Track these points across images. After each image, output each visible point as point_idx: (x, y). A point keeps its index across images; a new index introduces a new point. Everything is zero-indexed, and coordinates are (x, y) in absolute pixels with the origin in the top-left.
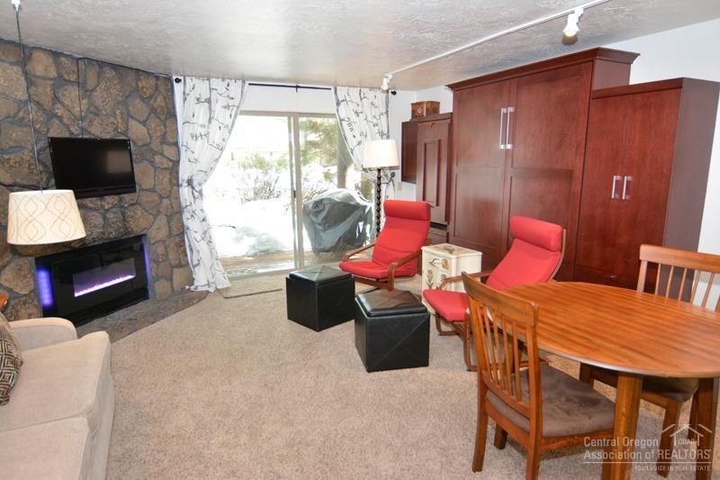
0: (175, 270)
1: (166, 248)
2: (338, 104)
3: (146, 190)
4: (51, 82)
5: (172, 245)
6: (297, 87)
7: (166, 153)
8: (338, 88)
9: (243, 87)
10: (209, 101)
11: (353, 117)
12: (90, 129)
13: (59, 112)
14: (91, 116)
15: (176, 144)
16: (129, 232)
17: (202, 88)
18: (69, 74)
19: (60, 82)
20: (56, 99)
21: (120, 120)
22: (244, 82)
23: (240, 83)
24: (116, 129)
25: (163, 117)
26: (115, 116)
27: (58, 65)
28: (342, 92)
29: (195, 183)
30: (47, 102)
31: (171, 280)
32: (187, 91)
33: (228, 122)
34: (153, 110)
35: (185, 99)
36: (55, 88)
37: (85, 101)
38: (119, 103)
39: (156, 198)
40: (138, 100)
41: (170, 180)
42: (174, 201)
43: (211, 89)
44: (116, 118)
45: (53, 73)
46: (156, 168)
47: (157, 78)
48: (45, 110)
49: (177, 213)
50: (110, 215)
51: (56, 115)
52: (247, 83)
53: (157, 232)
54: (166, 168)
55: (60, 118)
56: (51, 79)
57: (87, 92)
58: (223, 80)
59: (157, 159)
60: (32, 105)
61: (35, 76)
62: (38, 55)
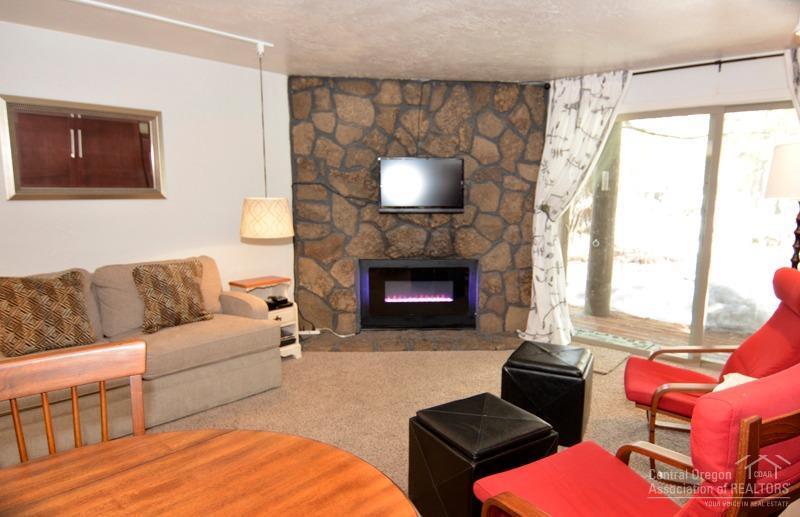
0: (511, 308)
1: (503, 281)
3: (487, 213)
4: (395, 108)
5: (512, 279)
6: (719, 63)
7: (522, 173)
9: (624, 79)
10: (577, 106)
12: (427, 149)
13: (398, 135)
14: (431, 136)
15: (537, 162)
16: (457, 255)
17: (571, 90)
18: (412, 99)
19: (404, 107)
20: (397, 123)
21: (462, 138)
22: (626, 72)
23: (620, 74)
24: (457, 148)
25: (524, 132)
26: (457, 134)
27: (403, 92)
29: (551, 210)
30: (389, 126)
31: (504, 319)
34: (511, 125)
35: (553, 107)
36: (399, 113)
37: (426, 122)
38: (465, 121)
39: (498, 222)
40: (491, 116)
41: (523, 206)
42: (525, 229)
43: (582, 91)
44: (458, 137)
45: (398, 100)
46: (504, 190)
47: (522, 87)
48: (386, 134)
49: (526, 242)
50: (436, 234)
51: (395, 138)
52: (631, 72)
53: (493, 261)
54: (518, 191)
55: (398, 140)
56: (395, 106)
57: (430, 114)
58: (599, 75)
59: (507, 180)
60: (376, 131)
61: (383, 105)
62: (387, 86)
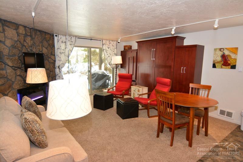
2: (103, 45)
3: (47, 69)
4: (23, 35)
6: (91, 39)
7: (52, 58)
8: (103, 40)
9: (76, 38)
10: (65, 42)
11: (107, 49)
12: (33, 50)
13: (25, 44)
14: (33, 46)
15: (54, 55)
17: (63, 38)
18: (28, 33)
19: (26, 35)
20: (24, 41)
21: (41, 47)
22: (76, 37)
23: (75, 37)
24: (39, 50)
25: (51, 47)
26: (39, 46)
27: (26, 30)
28: (104, 42)
29: (60, 67)
30: (22, 41)
32: (59, 39)
33: (71, 49)
34: (49, 45)
35: (58, 41)
36: (24, 37)
37: (32, 41)
38: (41, 42)
39: (49, 72)
40: (45, 41)
41: (53, 66)
42: (54, 73)
43: (66, 39)
44: (39, 47)
46: (49, 62)
47: (50, 35)
48: (21, 44)
49: (54, 77)
51: (24, 45)
52: (77, 37)
54: (52, 63)
55: (25, 46)
56: (23, 34)
57: (32, 39)
58: (70, 36)
59: (50, 59)
60: (18, 42)
61: (19, 33)
62: (21, 27)
